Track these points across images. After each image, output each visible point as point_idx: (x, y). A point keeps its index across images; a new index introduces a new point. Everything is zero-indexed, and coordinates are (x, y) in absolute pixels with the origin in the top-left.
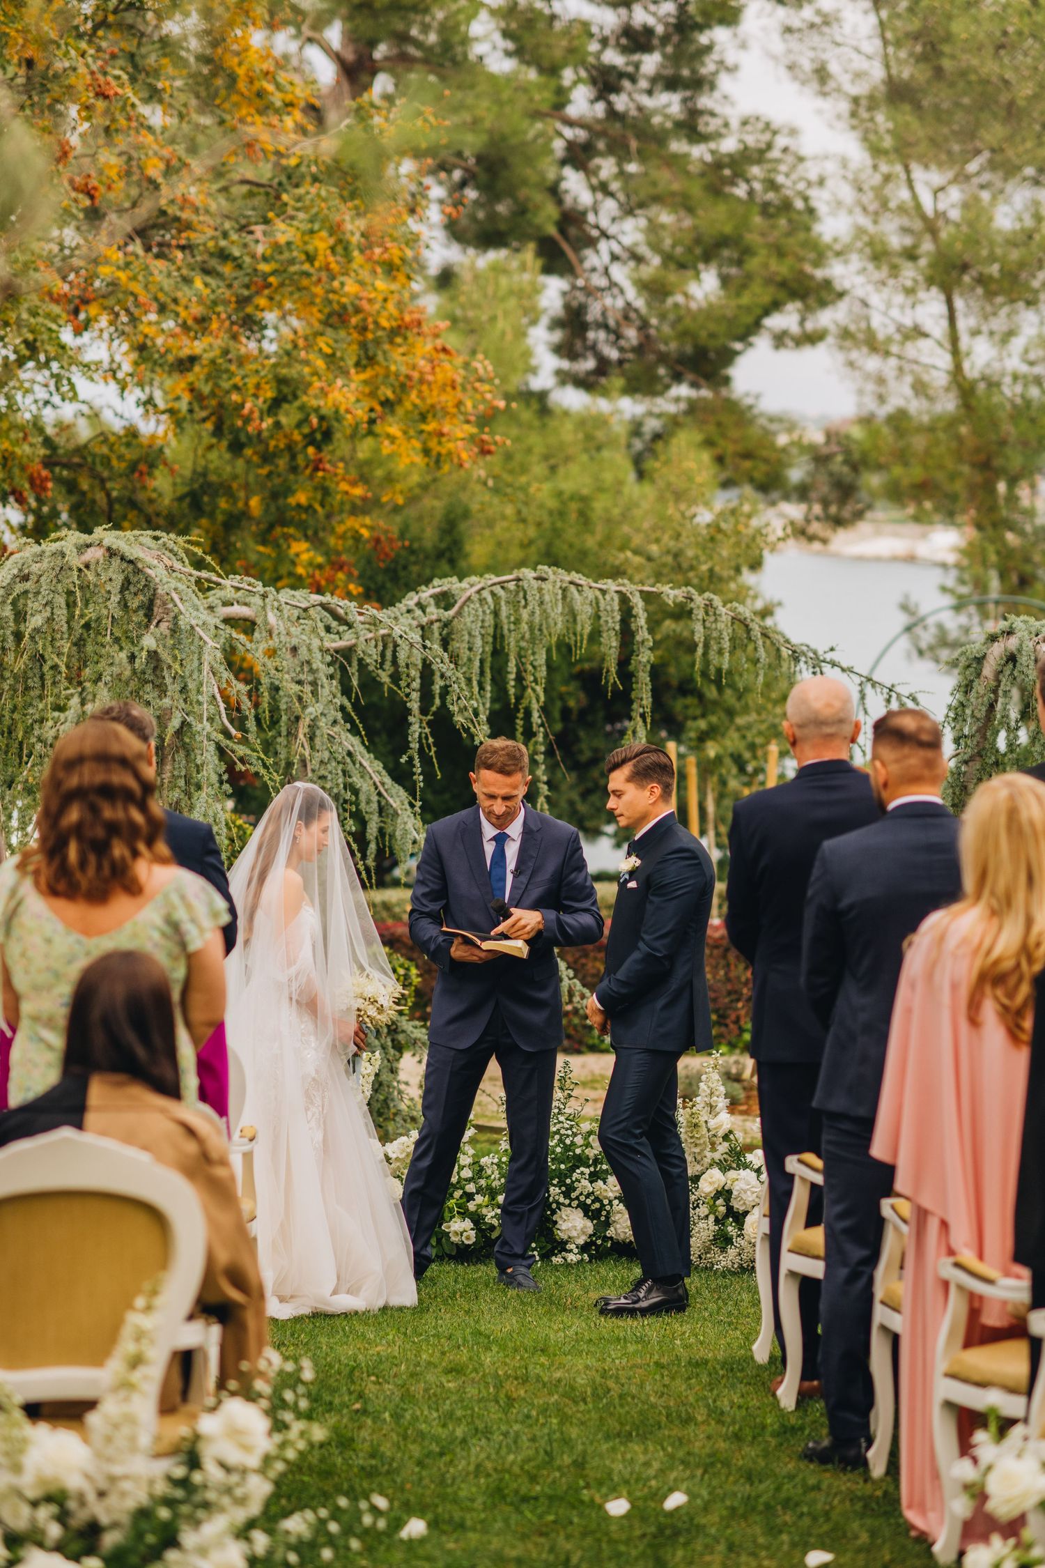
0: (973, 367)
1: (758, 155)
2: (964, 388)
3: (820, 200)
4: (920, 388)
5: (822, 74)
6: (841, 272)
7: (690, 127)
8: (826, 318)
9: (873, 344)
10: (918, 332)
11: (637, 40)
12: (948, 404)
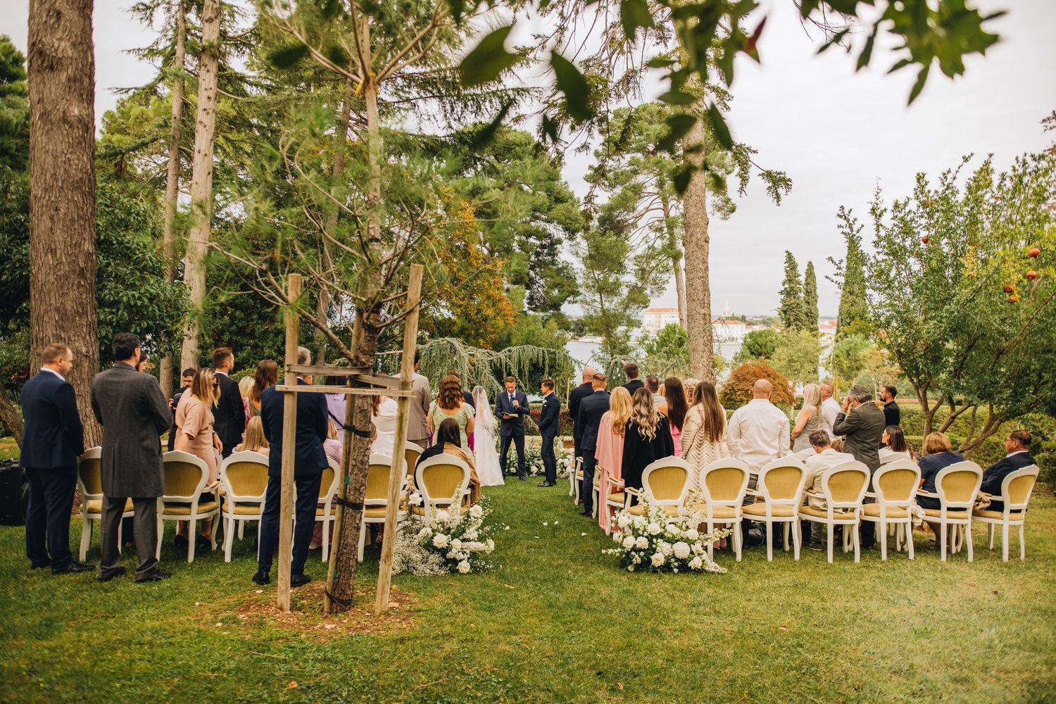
0: (605, 308)
1: (566, 268)
2: (604, 311)
3: (577, 276)
4: (595, 311)
5: (577, 253)
6: (581, 290)
7: (553, 262)
8: (578, 298)
9: (586, 303)
10: (595, 301)
11: (543, 247)
12: (601, 314)
